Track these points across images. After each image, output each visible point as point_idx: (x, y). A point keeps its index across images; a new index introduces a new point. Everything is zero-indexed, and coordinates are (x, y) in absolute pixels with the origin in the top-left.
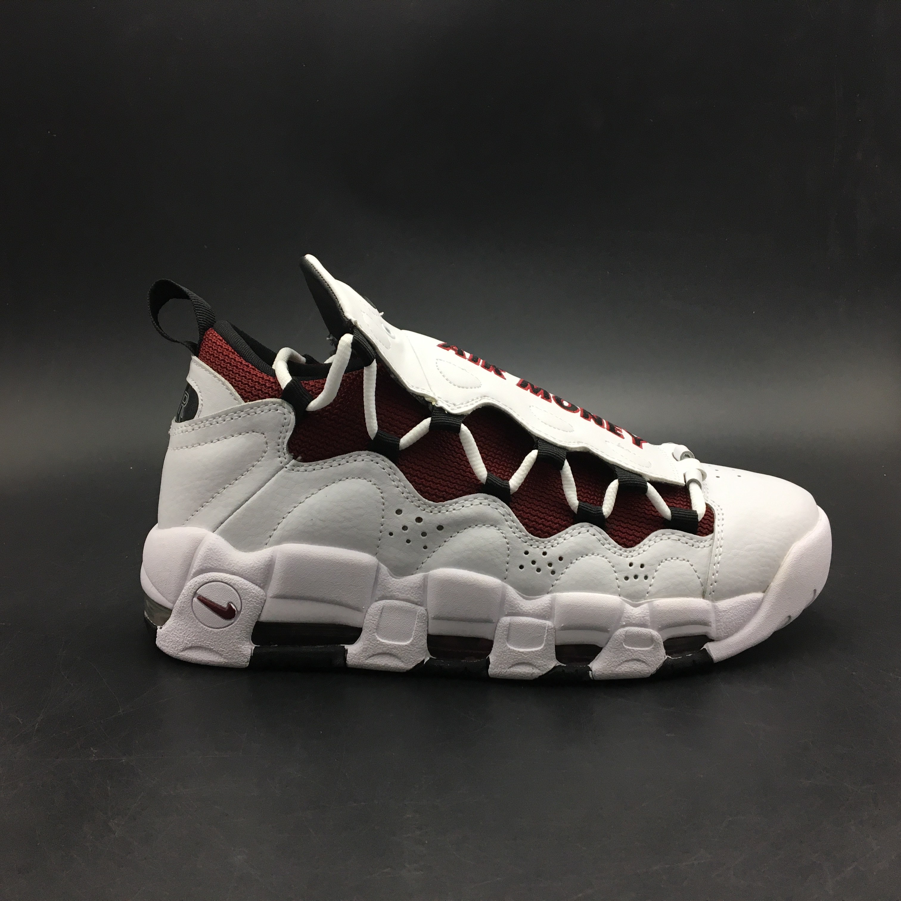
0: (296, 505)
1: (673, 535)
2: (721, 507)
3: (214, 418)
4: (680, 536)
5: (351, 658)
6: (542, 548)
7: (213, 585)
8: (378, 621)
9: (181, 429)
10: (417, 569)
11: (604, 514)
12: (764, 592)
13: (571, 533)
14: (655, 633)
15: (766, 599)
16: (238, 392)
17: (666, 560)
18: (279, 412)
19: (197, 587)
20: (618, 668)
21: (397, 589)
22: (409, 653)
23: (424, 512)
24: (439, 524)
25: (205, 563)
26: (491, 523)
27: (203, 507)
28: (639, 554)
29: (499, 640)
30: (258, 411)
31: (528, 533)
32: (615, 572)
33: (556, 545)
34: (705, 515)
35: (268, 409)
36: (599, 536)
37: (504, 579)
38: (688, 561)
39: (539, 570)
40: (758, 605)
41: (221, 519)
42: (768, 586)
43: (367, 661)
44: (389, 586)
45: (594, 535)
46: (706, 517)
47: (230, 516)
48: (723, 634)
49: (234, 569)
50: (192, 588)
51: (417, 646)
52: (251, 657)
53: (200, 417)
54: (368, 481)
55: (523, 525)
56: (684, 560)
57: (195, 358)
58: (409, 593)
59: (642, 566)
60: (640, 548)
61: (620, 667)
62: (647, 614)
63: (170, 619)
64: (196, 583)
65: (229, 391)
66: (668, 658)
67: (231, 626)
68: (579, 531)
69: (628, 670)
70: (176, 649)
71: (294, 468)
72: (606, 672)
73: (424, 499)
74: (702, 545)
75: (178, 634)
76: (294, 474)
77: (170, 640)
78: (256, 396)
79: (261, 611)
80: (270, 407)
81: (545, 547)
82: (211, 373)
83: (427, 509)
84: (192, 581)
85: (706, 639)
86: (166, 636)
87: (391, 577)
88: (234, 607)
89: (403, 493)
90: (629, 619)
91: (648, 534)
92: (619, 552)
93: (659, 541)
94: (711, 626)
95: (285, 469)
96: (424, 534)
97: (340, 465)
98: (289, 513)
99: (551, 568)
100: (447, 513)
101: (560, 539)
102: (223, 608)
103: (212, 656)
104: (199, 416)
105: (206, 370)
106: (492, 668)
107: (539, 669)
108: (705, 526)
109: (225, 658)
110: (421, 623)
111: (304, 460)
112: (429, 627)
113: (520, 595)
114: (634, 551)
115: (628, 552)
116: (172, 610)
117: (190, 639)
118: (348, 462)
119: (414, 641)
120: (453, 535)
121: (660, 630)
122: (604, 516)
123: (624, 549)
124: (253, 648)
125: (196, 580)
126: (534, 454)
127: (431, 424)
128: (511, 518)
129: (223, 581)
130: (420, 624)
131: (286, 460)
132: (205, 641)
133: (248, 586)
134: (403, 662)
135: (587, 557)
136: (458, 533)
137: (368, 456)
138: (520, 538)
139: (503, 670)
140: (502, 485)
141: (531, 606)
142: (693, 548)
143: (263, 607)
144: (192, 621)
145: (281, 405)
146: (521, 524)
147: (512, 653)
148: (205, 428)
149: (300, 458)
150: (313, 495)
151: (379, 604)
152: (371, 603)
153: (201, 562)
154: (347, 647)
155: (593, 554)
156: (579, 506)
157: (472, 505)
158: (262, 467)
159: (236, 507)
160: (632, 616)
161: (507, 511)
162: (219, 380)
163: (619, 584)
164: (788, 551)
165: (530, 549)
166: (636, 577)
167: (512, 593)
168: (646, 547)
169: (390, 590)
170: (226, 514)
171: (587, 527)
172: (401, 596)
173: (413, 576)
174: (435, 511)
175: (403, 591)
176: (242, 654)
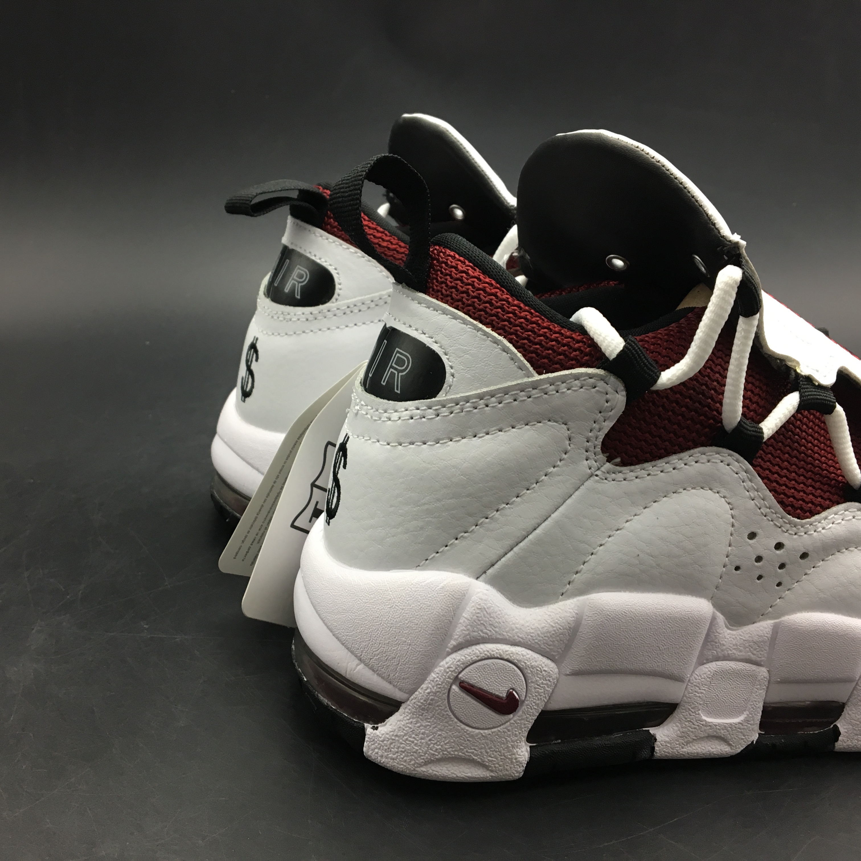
0: (612, 534)
3: (481, 399)
5: (663, 746)
7: (487, 664)
10: (763, 615)
16: (526, 356)
18: (597, 391)
19: (459, 669)
21: (733, 645)
22: (740, 732)
23: (787, 534)
24: (803, 550)
25: (474, 631)
27: (457, 539)
35: (579, 385)
41: (494, 558)
44: (724, 642)
47: (506, 554)
49: (518, 636)
50: (452, 671)
52: (528, 764)
53: (451, 396)
54: (715, 493)
58: (750, 650)
63: (397, 715)
64: (458, 663)
65: (509, 355)
70: (410, 762)
71: (608, 475)
73: (787, 515)
75: (418, 740)
76: (609, 486)
77: (400, 749)
78: (556, 363)
79: (551, 696)
80: (584, 382)
83: (792, 530)
84: (448, 659)
87: (727, 629)
88: (516, 695)
89: (760, 509)
95: (594, 478)
96: (782, 566)
97: (673, 468)
98: (601, 545)
100: (815, 534)
102: (498, 697)
104: (448, 393)
106: (844, 740)
109: (491, 771)
110: (761, 690)
111: (624, 464)
116: (401, 702)
117: (440, 747)
118: (686, 464)
119: (748, 715)
120: (818, 565)
124: (529, 749)
125: (458, 658)
127: (799, 403)
129: (501, 656)
131: (597, 464)
132: (464, 750)
133: (538, 663)
134: (730, 745)
136: (823, 561)
137: (717, 455)
143: (553, 691)
144: (445, 720)
145: (602, 379)
148: (463, 414)
149: (618, 460)
150: (636, 517)
151: (707, 668)
152: (696, 668)
153: (467, 629)
154: (652, 731)
157: (843, 520)
158: (559, 476)
162: (488, 335)
169: (724, 648)
170: (502, 551)
172: (737, 654)
173: (755, 625)
174: (802, 532)
175: (742, 648)
176: (519, 761)
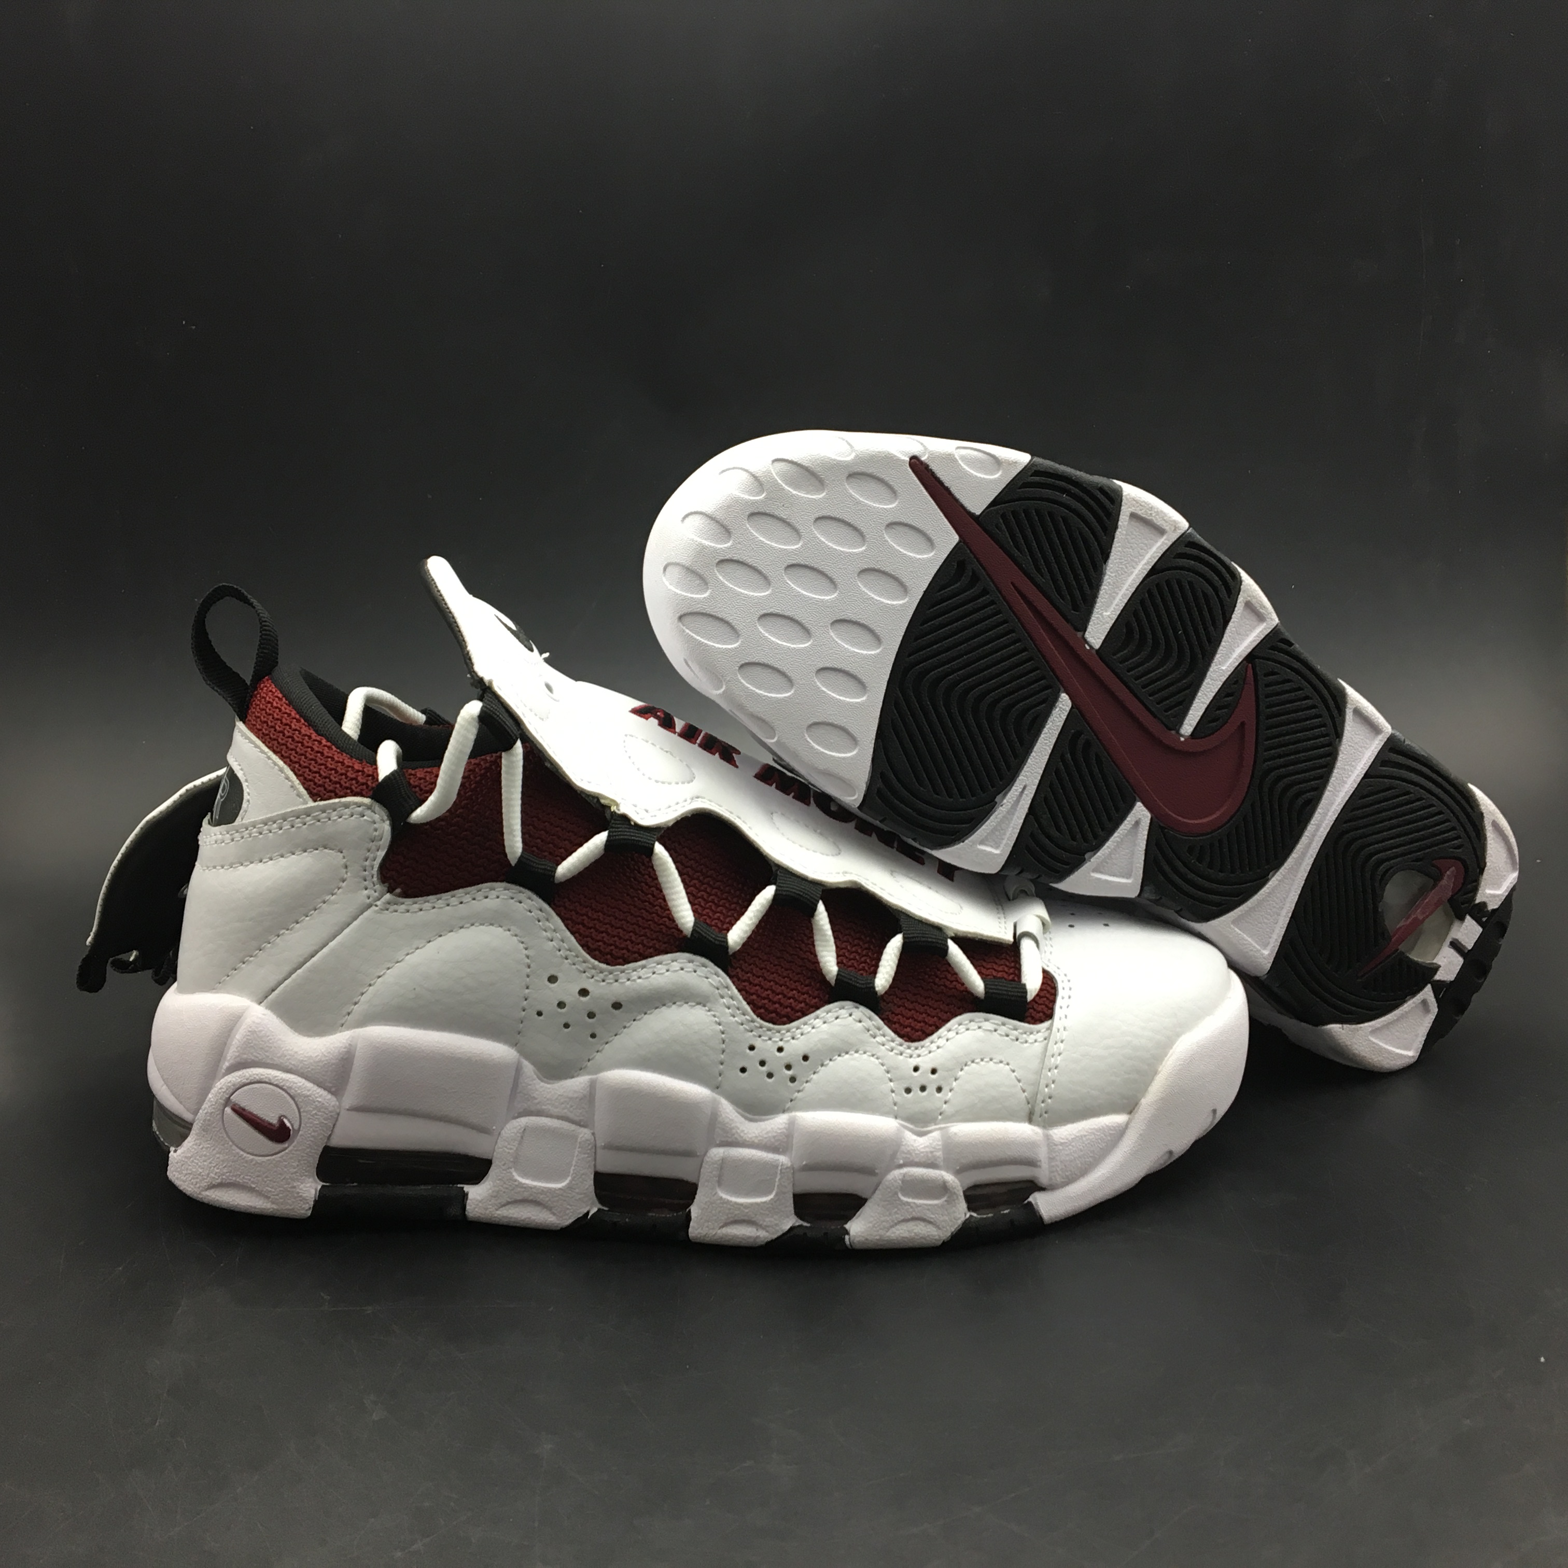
0: (390, 965)
1: (987, 1023)
2: (1068, 978)
3: (266, 824)
4: (997, 1024)
5: (473, 1206)
6: (776, 1042)
7: (256, 1088)
8: (517, 1149)
9: (214, 838)
10: (581, 1069)
11: (877, 989)
12: (1130, 1113)
13: (823, 1017)
14: (949, 1177)
15: (1132, 1124)
16: (303, 784)
17: (973, 1062)
18: (365, 820)
19: (231, 1091)
20: (890, 1231)
21: (548, 1100)
22: (565, 1201)
23: (593, 980)
24: (614, 1000)
25: (245, 1054)
26: (698, 1000)
27: (244, 963)
28: (930, 1052)
29: (706, 1184)
30: (334, 815)
31: (755, 1017)
32: (891, 1080)
33: (799, 1036)
34: (1041, 990)
35: (349, 813)
36: (867, 1023)
37: (716, 1088)
38: (1008, 1064)
39: (770, 1075)
40: (1120, 1133)
41: (272, 984)
42: (1136, 1105)
43: (498, 1212)
44: (535, 1095)
45: (860, 1021)
46: (1042, 994)
47: (285, 980)
48: (1059, 1180)
49: (290, 1063)
50: (224, 1093)
51: (577, 1191)
52: (315, 1201)
53: (244, 821)
54: (505, 930)
55: (749, 1004)
56: (1001, 1062)
57: (240, 725)
58: (566, 1106)
59: (934, 1071)
60: (932, 1042)
61: (894, 1229)
62: (938, 1147)
63: (189, 1139)
64: (229, 1084)
65: (290, 783)
66: (971, 1216)
67: (283, 1153)
68: (836, 1015)
69: (906, 1235)
70: (198, 1185)
71: (388, 906)
72: (870, 1238)
73: (593, 960)
74: (1031, 1038)
75: (201, 1163)
76: (389, 917)
77: (189, 1172)
78: (331, 791)
79: (332, 1131)
80: (353, 811)
81: (781, 1040)
82: (262, 752)
83: (597, 976)
84: (222, 1080)
85: (1033, 1186)
86: (182, 1165)
87: (539, 1081)
88: (288, 1124)
89: (560, 950)
90: (908, 1156)
91: (948, 1021)
92: (898, 1050)
93: (963, 1032)
94: (1040, 1167)
95: (374, 908)
96: (591, 1015)
97: (461, 903)
98: (379, 977)
99: (790, 1073)
100: (628, 983)
101: (806, 1026)
102: (270, 1124)
103: (254, 1198)
104: (242, 819)
105: (257, 746)
106: (693, 1227)
107: (767, 1231)
108: (1040, 1008)
109: (273, 1203)
110: (585, 1154)
111: (405, 895)
112: (597, 1161)
113: (739, 1113)
114: (922, 1047)
115: (913, 1048)
116: (192, 1124)
117: (219, 1171)
118: (474, 899)
119: (573, 1182)
120: (638, 1018)
121: (958, 1173)
122: (876, 993)
123: (906, 1044)
124: (319, 1187)
125: (229, 1080)
126: (769, 892)
127: (608, 841)
128: (729, 992)
129: (272, 1081)
130: (583, 1156)
131: (377, 894)
132: (242, 1176)
133: (311, 1092)
134: (554, 1214)
135: (847, 1056)
136: (645, 1014)
137: (507, 891)
138: (742, 1024)
139: (711, 1231)
140: (716, 940)
141: (756, 1132)
142: (1017, 1043)
143: (334, 1125)
144: (222, 1143)
145: (369, 808)
146: (744, 1003)
147: (725, 1205)
148: (250, 839)
149: (398, 891)
150: (417, 951)
151: (519, 1122)
152: (507, 1122)
153: (238, 1051)
154: (467, 1188)
155: (857, 1052)
156: (838, 975)
157: (668, 971)
158: (337, 903)
159: (295, 966)
160: (914, 1150)
161: (722, 981)
162: (275, 764)
163: (896, 1100)
164: (1172, 1048)
165: (758, 1043)
166: (923, 1089)
167: (728, 1111)
168: (941, 1042)
169: (536, 1101)
170: (280, 977)
171: (848, 1009)
172: (555, 1111)
173: (573, 1080)
174: (610, 979)
175: (557, 1104)
176: (301, 1196)
